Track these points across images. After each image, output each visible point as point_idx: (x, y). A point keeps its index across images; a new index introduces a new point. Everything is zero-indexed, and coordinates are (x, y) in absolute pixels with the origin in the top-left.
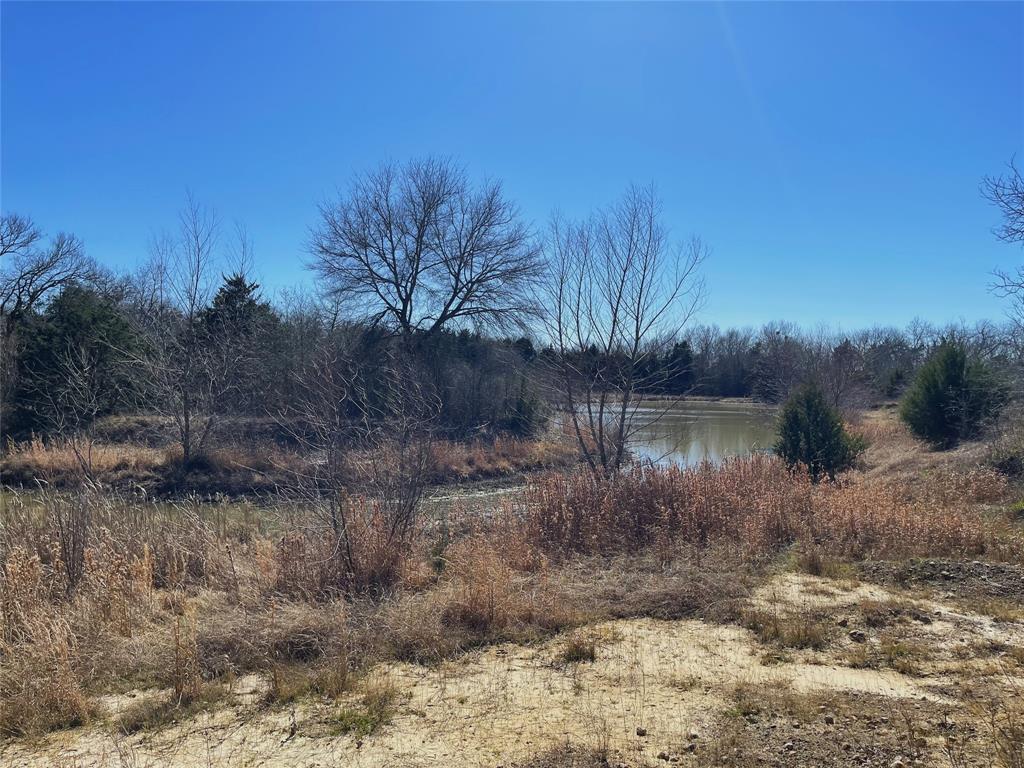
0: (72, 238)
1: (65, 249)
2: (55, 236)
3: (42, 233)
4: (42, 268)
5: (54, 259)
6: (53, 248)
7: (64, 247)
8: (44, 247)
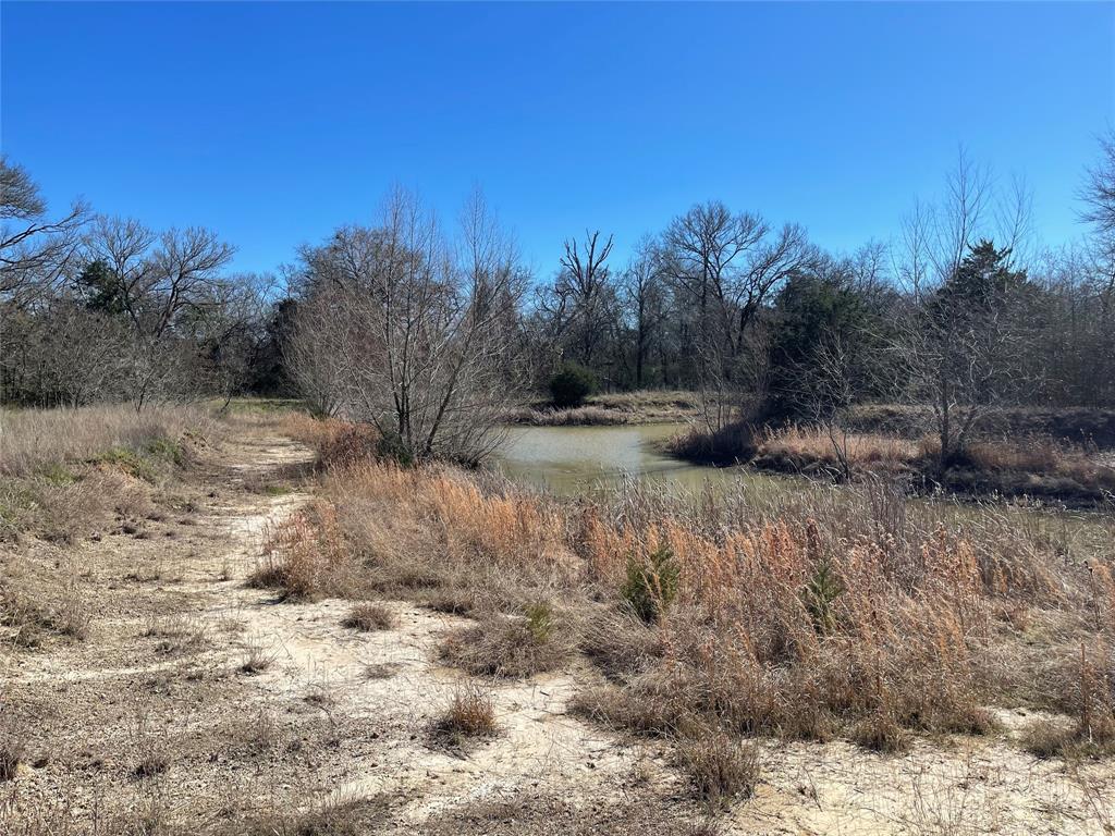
0: (797, 228)
1: (791, 240)
2: (781, 228)
3: (770, 227)
4: (771, 261)
5: (782, 250)
6: (780, 240)
7: (789, 238)
8: (772, 240)
